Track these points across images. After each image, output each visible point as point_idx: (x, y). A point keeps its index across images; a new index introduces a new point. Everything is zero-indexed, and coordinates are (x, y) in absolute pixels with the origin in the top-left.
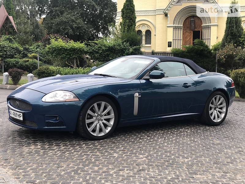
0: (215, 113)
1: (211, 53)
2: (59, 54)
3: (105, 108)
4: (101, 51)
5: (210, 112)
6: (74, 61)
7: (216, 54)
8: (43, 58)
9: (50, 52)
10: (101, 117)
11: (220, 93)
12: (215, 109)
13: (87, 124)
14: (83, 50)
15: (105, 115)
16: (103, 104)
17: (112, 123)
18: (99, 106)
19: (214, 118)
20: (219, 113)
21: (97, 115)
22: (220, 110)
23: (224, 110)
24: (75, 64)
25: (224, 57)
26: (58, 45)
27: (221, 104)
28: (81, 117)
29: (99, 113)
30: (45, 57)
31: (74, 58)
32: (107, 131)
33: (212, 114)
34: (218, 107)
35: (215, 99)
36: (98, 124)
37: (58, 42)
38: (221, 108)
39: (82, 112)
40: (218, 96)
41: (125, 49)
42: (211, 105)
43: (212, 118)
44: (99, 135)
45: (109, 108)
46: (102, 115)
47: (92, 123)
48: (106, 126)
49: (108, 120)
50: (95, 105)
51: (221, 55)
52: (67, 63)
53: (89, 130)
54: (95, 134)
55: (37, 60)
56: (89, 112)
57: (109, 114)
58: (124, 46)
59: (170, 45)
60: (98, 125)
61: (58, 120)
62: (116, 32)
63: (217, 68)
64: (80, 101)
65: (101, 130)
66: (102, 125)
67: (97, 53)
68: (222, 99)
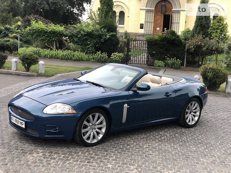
0: (190, 117)
1: (182, 43)
2: (39, 36)
3: (99, 118)
4: (80, 36)
5: (186, 116)
6: (54, 44)
7: (186, 44)
8: (24, 38)
9: (30, 34)
10: (94, 126)
11: (195, 99)
12: (190, 113)
13: (83, 133)
14: (63, 33)
15: (98, 124)
16: (97, 115)
17: (104, 130)
18: (94, 117)
19: (189, 121)
20: (193, 117)
21: (91, 125)
22: (194, 114)
23: (198, 114)
24: (55, 47)
25: (193, 47)
26: (38, 28)
27: (196, 109)
28: (78, 127)
29: (93, 123)
30: (25, 37)
31: (54, 40)
32: (100, 138)
33: (187, 118)
34: (192, 111)
35: (191, 104)
36: (91, 132)
37: (38, 25)
38: (195, 113)
39: (79, 123)
40: (194, 102)
41: (103, 35)
42: (187, 110)
43: (187, 121)
44: (93, 142)
45: (102, 118)
46: (96, 125)
47: (87, 132)
48: (98, 133)
49: (100, 129)
50: (91, 116)
51: (190, 44)
52: (46, 45)
53: (84, 138)
54: (89, 142)
55: (18, 40)
56: (85, 123)
57: (101, 123)
58: (102, 32)
59: (142, 27)
60: (92, 134)
61: (57, 130)
62: (94, 17)
63: (186, 56)
64: (78, 113)
65: (94, 137)
66: (95, 133)
67: (76, 37)
68: (197, 104)
